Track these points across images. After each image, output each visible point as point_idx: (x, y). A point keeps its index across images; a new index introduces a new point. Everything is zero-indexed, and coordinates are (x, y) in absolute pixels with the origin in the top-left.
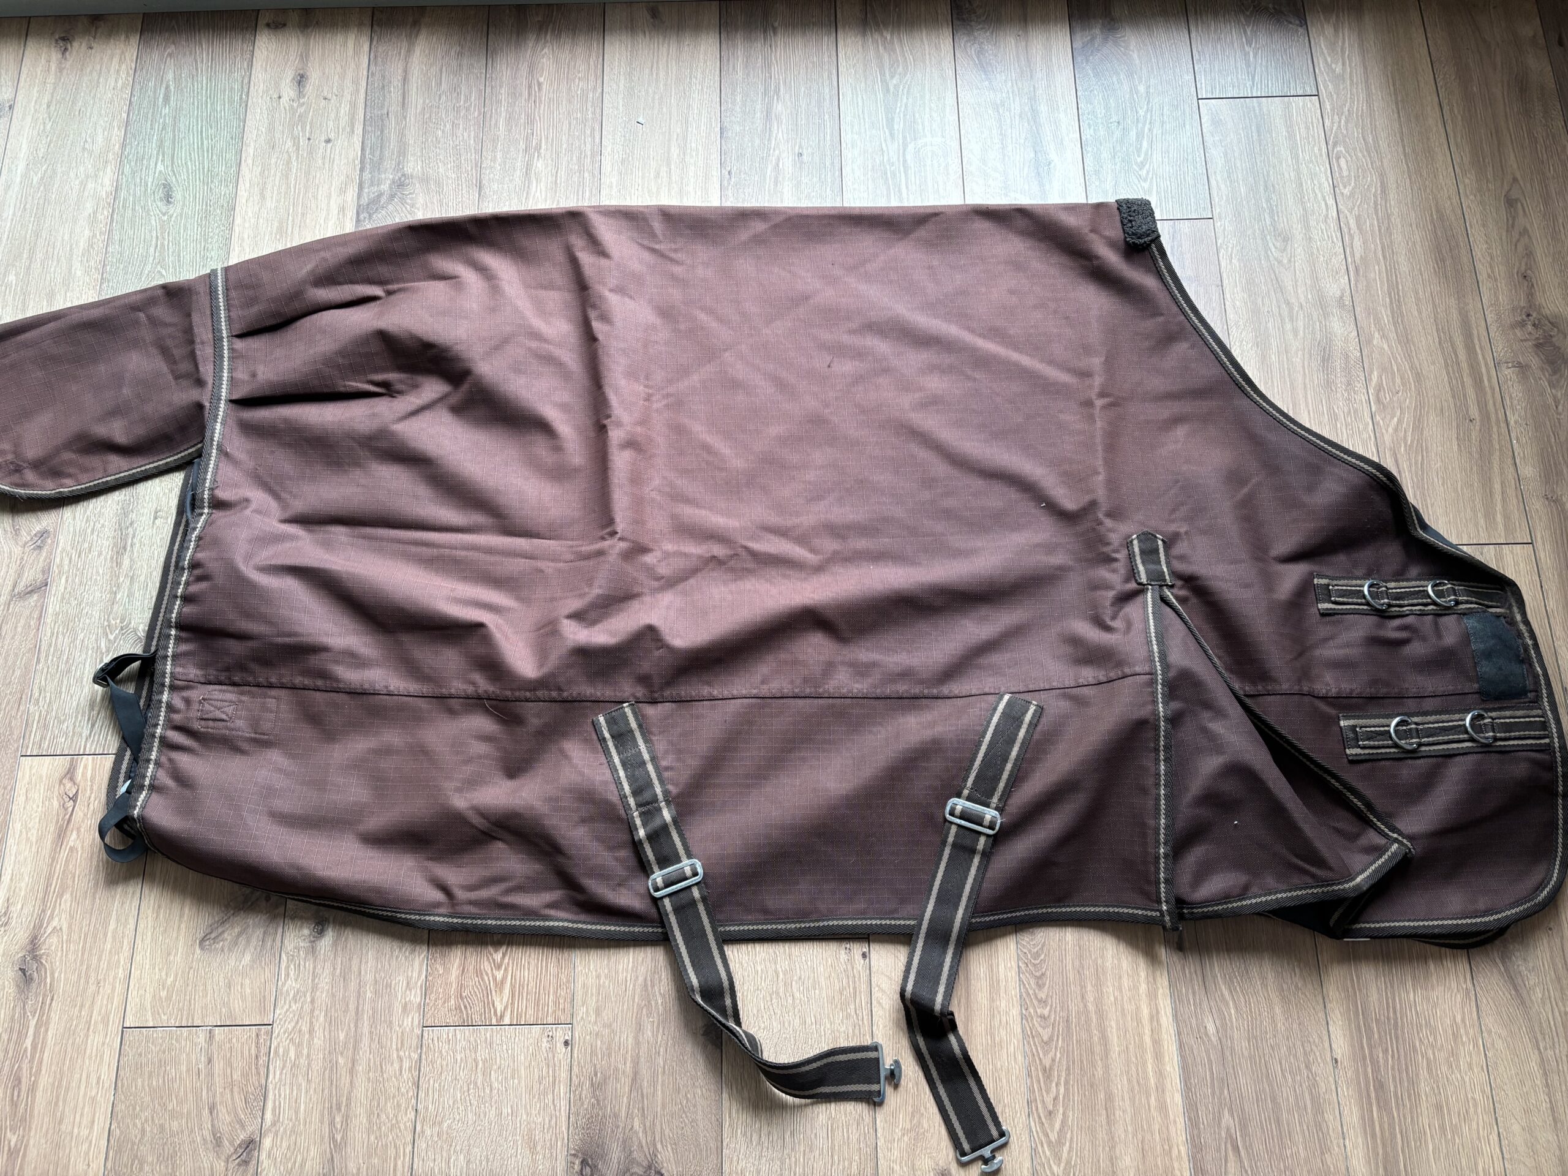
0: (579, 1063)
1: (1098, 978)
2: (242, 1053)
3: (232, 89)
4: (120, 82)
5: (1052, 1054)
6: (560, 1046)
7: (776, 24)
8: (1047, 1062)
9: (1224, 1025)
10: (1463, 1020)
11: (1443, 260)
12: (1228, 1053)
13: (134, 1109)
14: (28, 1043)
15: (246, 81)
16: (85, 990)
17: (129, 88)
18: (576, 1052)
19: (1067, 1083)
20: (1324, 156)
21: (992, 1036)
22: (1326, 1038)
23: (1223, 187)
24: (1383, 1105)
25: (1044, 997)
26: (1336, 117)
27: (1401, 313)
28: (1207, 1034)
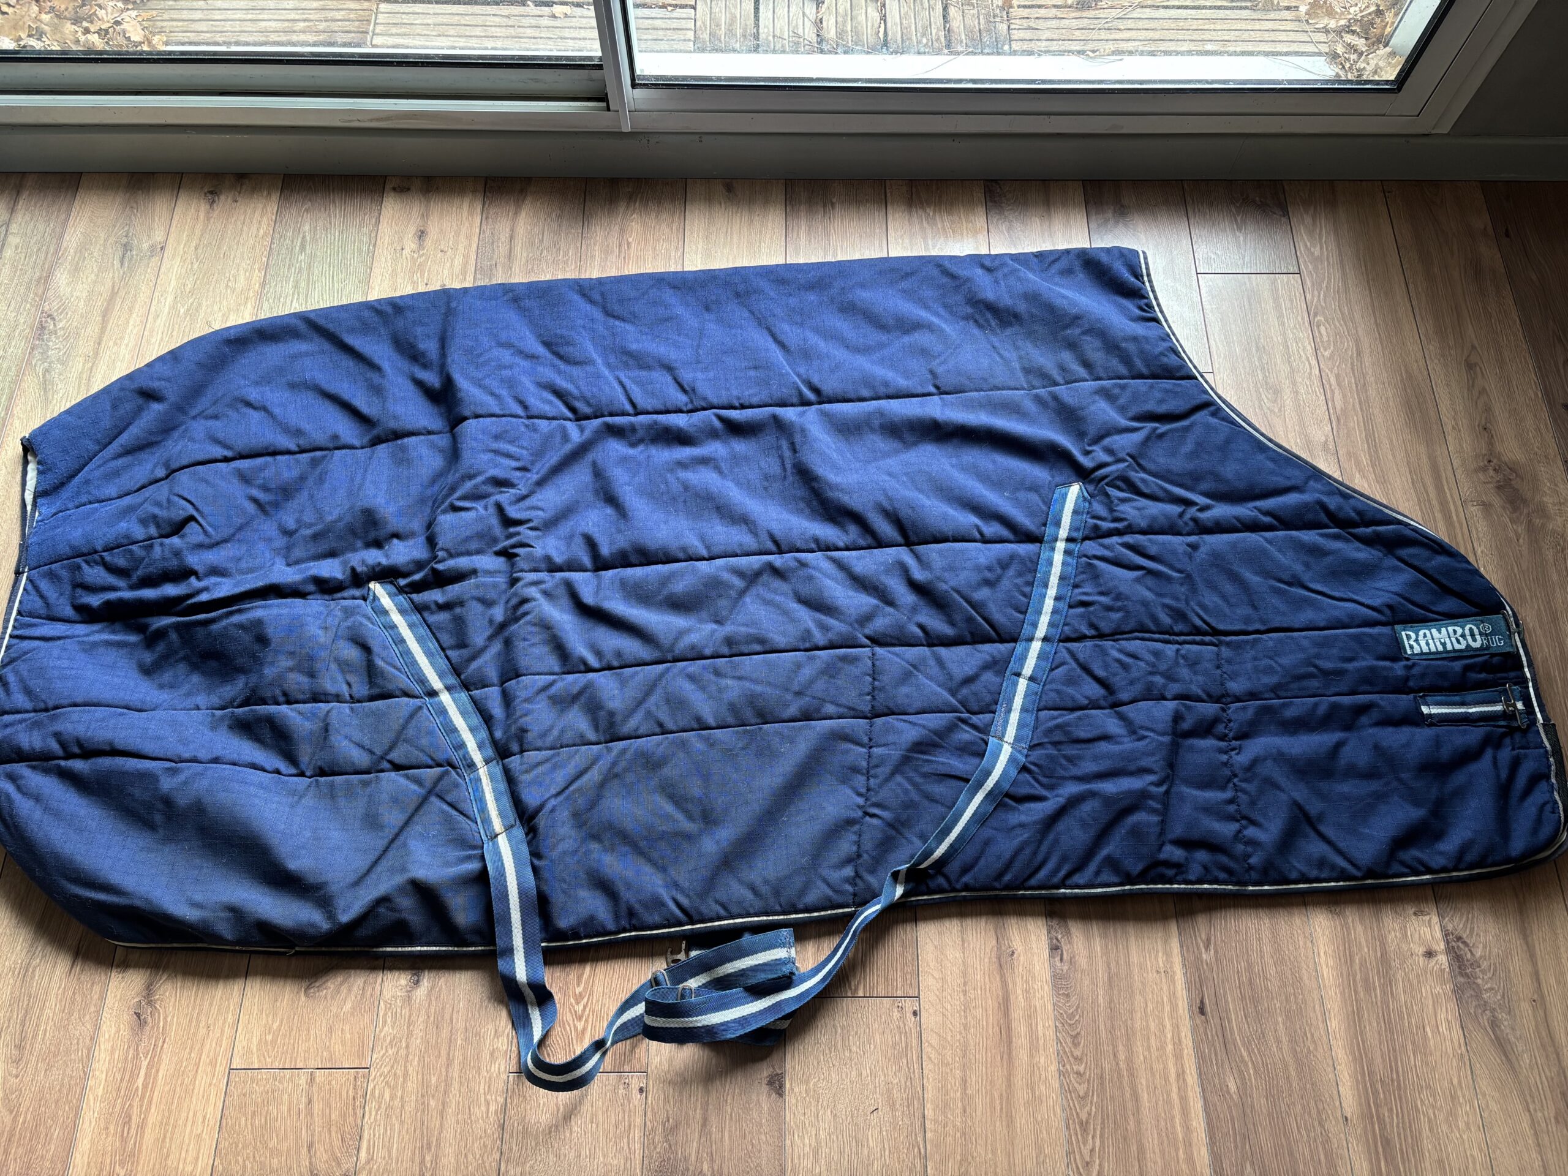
0: (653, 1109)
1: (1128, 1039)
2: (340, 1094)
3: (361, 241)
4: (261, 231)
5: (1087, 1109)
6: (635, 1092)
7: (834, 200)
8: (1084, 1116)
9: (1244, 1084)
10: (1460, 1082)
11: (1413, 414)
12: (1248, 1111)
13: (237, 1146)
14: (140, 1082)
15: (373, 235)
16: (195, 1034)
17: (270, 237)
18: (650, 1099)
19: (1102, 1136)
20: (1307, 324)
21: (1033, 1089)
22: (1336, 1097)
23: (1221, 347)
24: (1390, 1159)
25: (1079, 1054)
26: (1316, 292)
27: (1378, 457)
28: (1228, 1092)
